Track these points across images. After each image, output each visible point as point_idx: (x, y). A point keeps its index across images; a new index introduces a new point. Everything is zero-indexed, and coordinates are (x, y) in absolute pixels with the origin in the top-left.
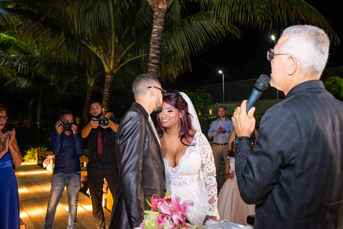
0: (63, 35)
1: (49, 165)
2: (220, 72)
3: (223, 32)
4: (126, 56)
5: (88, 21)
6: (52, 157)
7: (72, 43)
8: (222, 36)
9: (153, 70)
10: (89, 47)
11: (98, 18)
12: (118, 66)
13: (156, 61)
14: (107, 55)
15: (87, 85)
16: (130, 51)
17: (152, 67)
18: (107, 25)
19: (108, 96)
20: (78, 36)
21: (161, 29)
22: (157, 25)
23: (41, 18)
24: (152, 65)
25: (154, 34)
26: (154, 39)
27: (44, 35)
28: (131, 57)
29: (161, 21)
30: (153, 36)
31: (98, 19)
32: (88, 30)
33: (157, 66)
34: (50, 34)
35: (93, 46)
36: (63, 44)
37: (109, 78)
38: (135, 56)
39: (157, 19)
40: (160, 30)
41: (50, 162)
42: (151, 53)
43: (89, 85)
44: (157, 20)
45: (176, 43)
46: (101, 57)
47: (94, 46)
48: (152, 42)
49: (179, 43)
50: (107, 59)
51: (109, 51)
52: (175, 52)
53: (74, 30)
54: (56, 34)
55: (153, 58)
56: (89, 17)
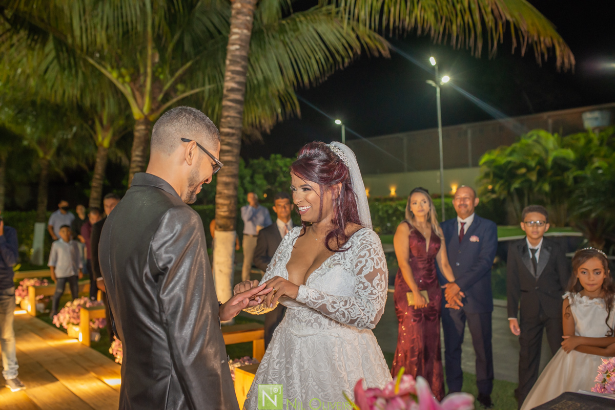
0: (50, 45)
1: (26, 298)
2: (338, 122)
3: (356, 45)
4: (173, 88)
5: (102, 19)
6: (32, 282)
7: (69, 63)
8: (355, 54)
9: (232, 113)
10: (103, 71)
11: (122, 14)
12: (158, 108)
13: (238, 96)
14: (138, 86)
15: (98, 144)
16: (181, 80)
17: (230, 107)
18: (140, 28)
19: (140, 164)
20: (82, 50)
21: (246, 36)
22: (239, 28)
23: (6, 12)
24: (230, 104)
25: (233, 44)
26: (233, 53)
27: (12, 46)
28: (184, 92)
29: (247, 20)
30: (232, 48)
31: (122, 17)
32: (101, 37)
33: (238, 106)
34: (24, 44)
35: (109, 68)
36: (51, 63)
37: (142, 130)
38: (192, 88)
39: (240, 17)
40: (244, 37)
41: (28, 292)
42: (227, 81)
43: (101, 145)
44: (237, 19)
45: (268, 65)
46: (127, 90)
47: (112, 68)
48: (230, 60)
49: (274, 64)
50: (137, 94)
51: (142, 79)
52: (267, 81)
53: (73, 37)
54: (36, 44)
55: (232, 90)
56: (103, 12)
